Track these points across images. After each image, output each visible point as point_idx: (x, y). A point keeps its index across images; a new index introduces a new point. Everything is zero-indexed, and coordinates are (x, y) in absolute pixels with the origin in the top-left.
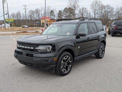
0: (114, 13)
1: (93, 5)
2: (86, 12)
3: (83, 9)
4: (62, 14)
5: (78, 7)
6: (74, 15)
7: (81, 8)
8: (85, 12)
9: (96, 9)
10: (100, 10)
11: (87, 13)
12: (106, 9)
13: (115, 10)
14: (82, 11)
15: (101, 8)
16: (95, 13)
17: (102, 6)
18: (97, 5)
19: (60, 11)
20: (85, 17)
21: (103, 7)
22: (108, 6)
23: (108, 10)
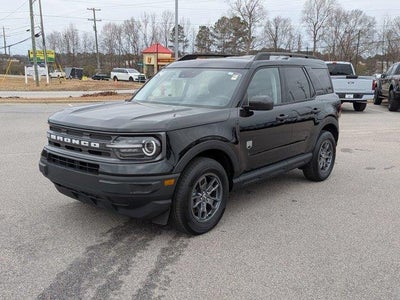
0: (376, 38)
1: (308, 11)
2: (288, 31)
3: (277, 21)
4: (210, 38)
5: (264, 14)
6: (249, 40)
7: (271, 20)
8: (284, 33)
9: (319, 24)
10: (332, 25)
11: (292, 36)
12: (351, 23)
13: (379, 28)
14: (273, 28)
15: (334, 21)
16: (315, 35)
17: (338, 13)
18: (321, 12)
19: (204, 27)
20: (283, 47)
21: (340, 18)
22: (358, 13)
23: (359, 28)
